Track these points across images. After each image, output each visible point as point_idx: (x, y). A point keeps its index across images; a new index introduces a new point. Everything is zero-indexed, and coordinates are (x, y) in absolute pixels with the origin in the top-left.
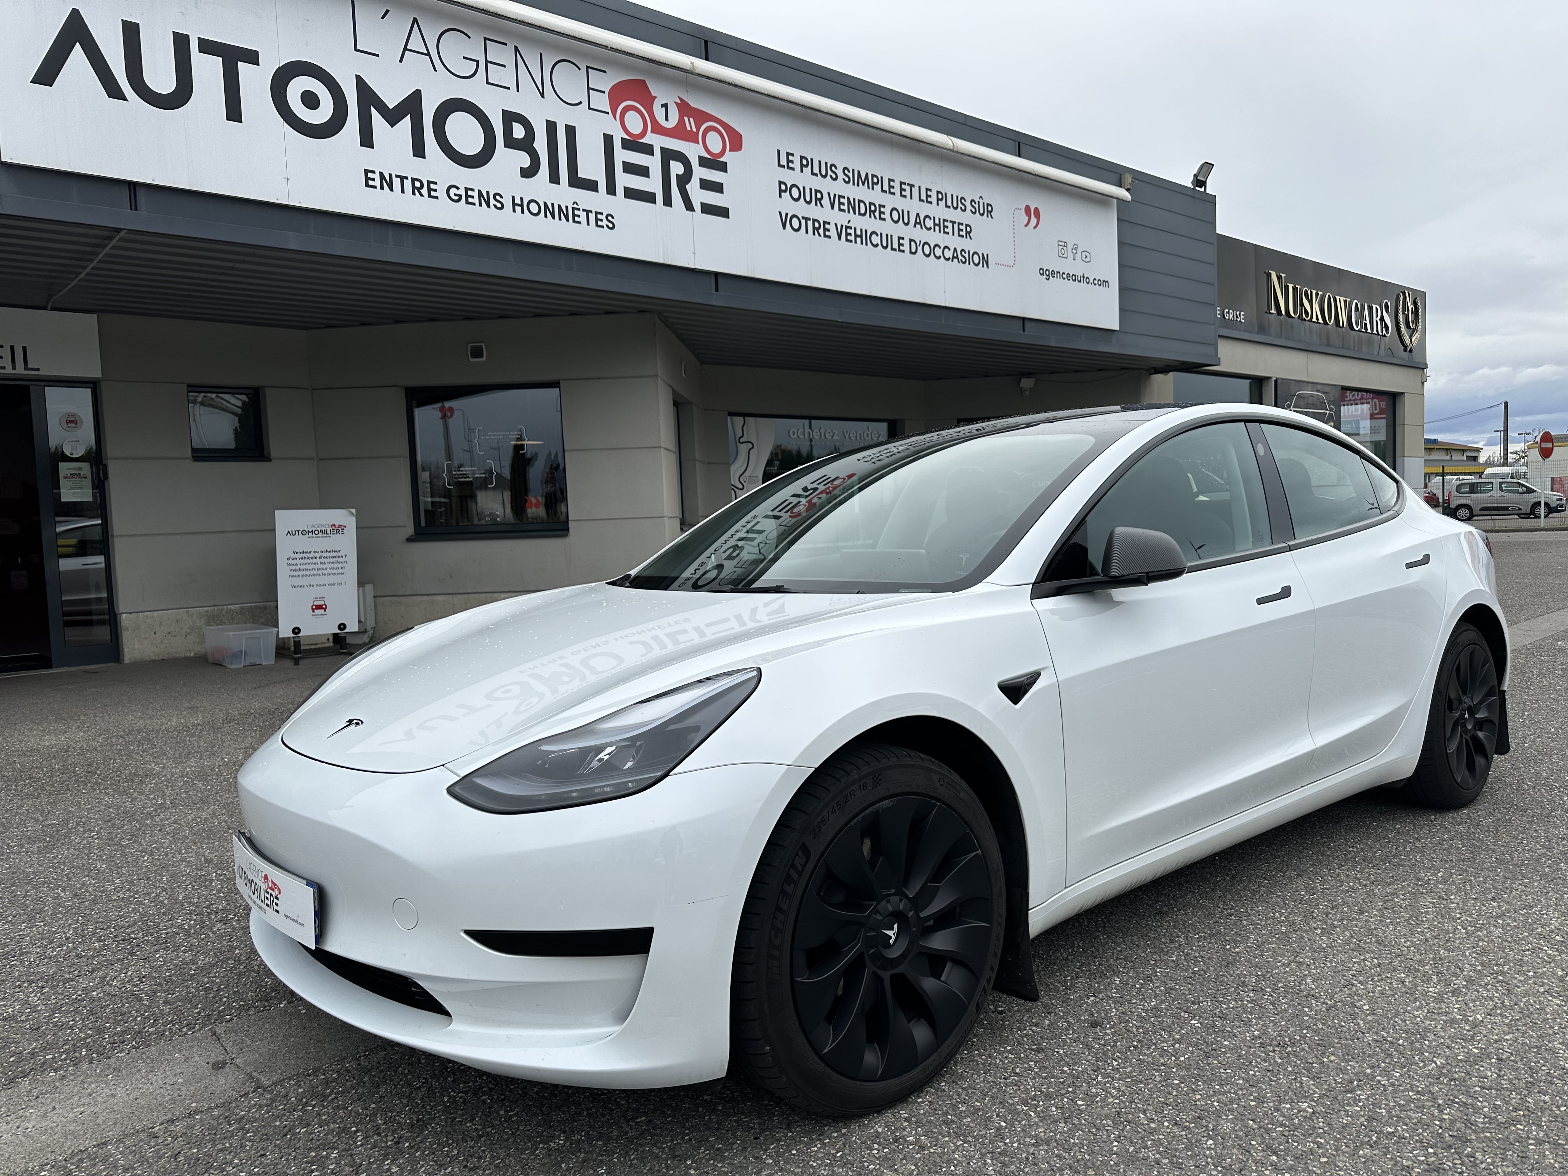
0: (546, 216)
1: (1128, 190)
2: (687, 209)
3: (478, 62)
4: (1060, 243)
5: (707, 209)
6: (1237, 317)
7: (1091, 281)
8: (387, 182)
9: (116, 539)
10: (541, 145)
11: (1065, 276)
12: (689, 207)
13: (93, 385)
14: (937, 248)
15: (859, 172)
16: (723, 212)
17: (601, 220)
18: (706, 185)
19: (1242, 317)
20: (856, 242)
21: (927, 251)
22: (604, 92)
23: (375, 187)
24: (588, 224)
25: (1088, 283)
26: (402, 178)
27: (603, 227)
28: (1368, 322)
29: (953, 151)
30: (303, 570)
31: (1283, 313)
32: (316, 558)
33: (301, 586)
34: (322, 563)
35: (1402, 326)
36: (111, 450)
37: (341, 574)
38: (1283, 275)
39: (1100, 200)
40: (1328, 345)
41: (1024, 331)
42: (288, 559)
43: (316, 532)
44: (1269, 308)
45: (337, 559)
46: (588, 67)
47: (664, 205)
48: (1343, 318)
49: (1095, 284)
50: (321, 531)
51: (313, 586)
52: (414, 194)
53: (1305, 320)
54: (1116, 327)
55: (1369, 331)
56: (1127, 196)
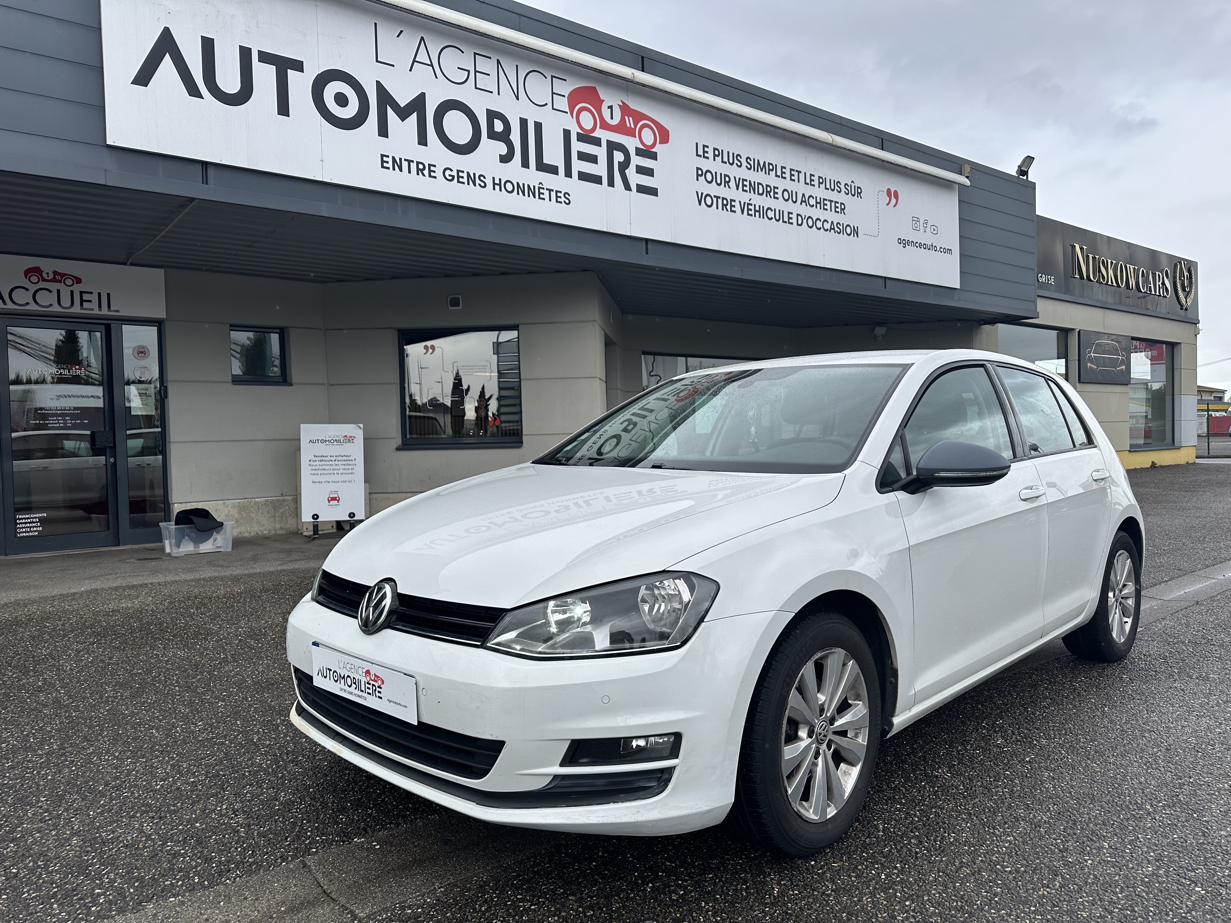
0: (518, 194)
1: (967, 177)
2: (626, 189)
3: (469, 71)
4: (914, 219)
5: (641, 189)
6: (1048, 280)
7: (938, 249)
8: (397, 164)
9: (172, 445)
10: (515, 137)
11: (917, 245)
12: (628, 187)
13: (159, 323)
14: (818, 221)
15: (758, 160)
16: (653, 192)
17: (560, 197)
18: (641, 170)
19: (1053, 280)
20: (755, 216)
21: (810, 224)
22: (564, 96)
23: (388, 168)
24: (550, 200)
25: (936, 251)
26: (409, 162)
27: (561, 202)
28: (1152, 286)
29: (832, 145)
30: (321, 470)
31: (1085, 278)
32: (332, 461)
33: (319, 482)
34: (336, 465)
35: (1179, 289)
36: (171, 375)
37: (351, 473)
38: (1085, 247)
39: (947, 184)
40: (1121, 304)
41: (885, 288)
42: (310, 461)
43: (332, 441)
44: (1074, 273)
45: (348, 462)
46: (552, 77)
47: (608, 185)
48: (1132, 282)
49: (941, 252)
50: (336, 440)
51: (329, 482)
52: (418, 174)
53: (1102, 283)
54: (958, 286)
55: (1153, 293)
56: (967, 182)
